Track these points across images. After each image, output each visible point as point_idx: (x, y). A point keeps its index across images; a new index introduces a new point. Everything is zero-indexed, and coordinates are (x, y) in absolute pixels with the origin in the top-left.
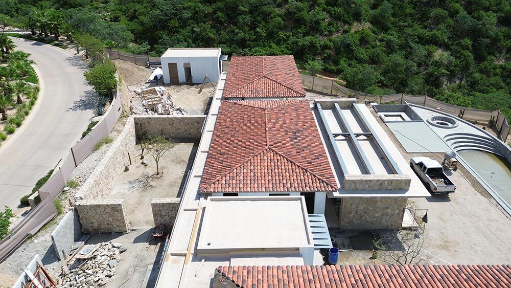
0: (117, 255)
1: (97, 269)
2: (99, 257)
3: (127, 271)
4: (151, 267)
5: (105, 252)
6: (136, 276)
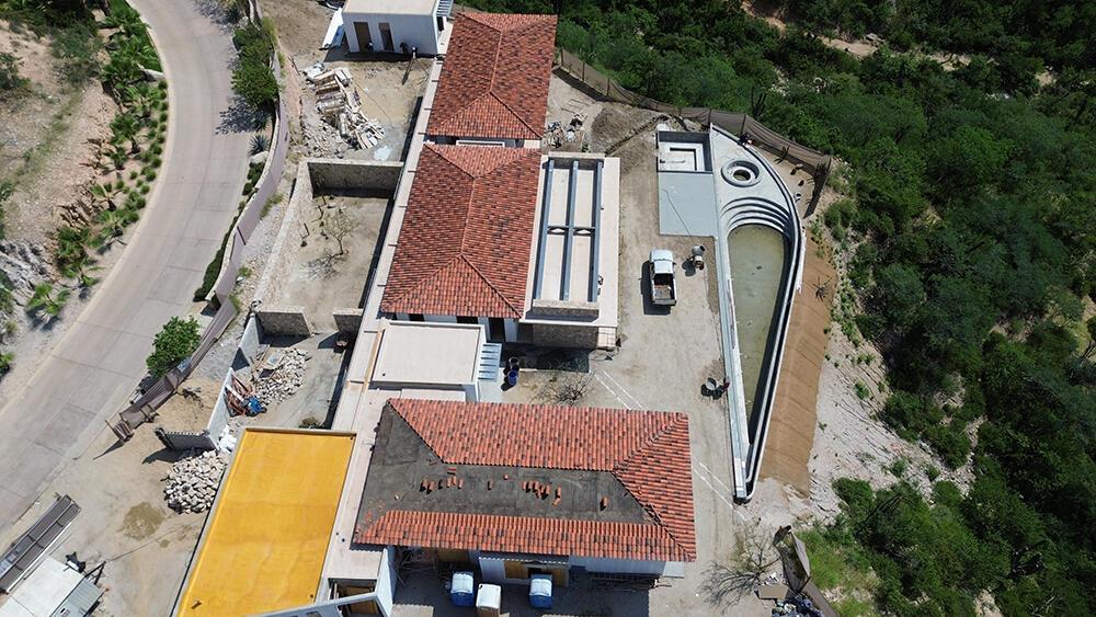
0: (304, 365)
1: (286, 379)
2: (286, 367)
3: (314, 380)
4: (336, 378)
5: (292, 361)
6: (323, 386)
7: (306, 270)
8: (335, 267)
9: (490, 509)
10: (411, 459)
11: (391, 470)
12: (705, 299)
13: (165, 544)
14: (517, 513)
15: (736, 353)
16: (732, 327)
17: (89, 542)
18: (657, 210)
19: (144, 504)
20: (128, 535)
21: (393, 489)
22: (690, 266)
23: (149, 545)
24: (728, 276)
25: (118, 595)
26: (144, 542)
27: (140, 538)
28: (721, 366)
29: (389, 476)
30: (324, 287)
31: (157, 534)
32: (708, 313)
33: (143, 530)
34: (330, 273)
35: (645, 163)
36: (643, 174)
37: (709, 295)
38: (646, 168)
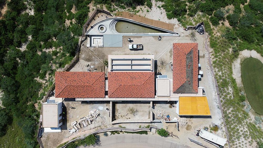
7: (136, 116)
8: (135, 110)
9: (192, 73)
10: (185, 87)
11: (186, 89)
12: (139, 39)
13: (192, 123)
14: (193, 69)
15: (150, 34)
16: (144, 34)
17: (193, 134)
18: (115, 47)
19: (186, 129)
20: (191, 129)
21: (190, 89)
22: (131, 41)
23: (192, 125)
24: (132, 34)
25: (200, 127)
26: (192, 126)
27: (191, 127)
28: (154, 37)
29: (187, 90)
30: (140, 112)
31: (191, 125)
32: (142, 38)
33: (190, 127)
34: (137, 111)
35: (101, 50)
36: (104, 50)
37: (138, 38)
38: (102, 50)
